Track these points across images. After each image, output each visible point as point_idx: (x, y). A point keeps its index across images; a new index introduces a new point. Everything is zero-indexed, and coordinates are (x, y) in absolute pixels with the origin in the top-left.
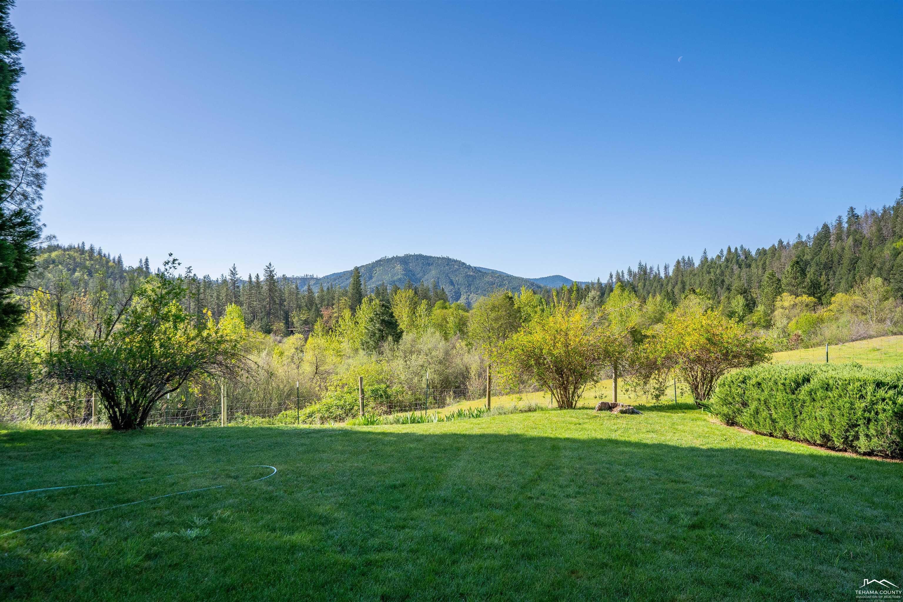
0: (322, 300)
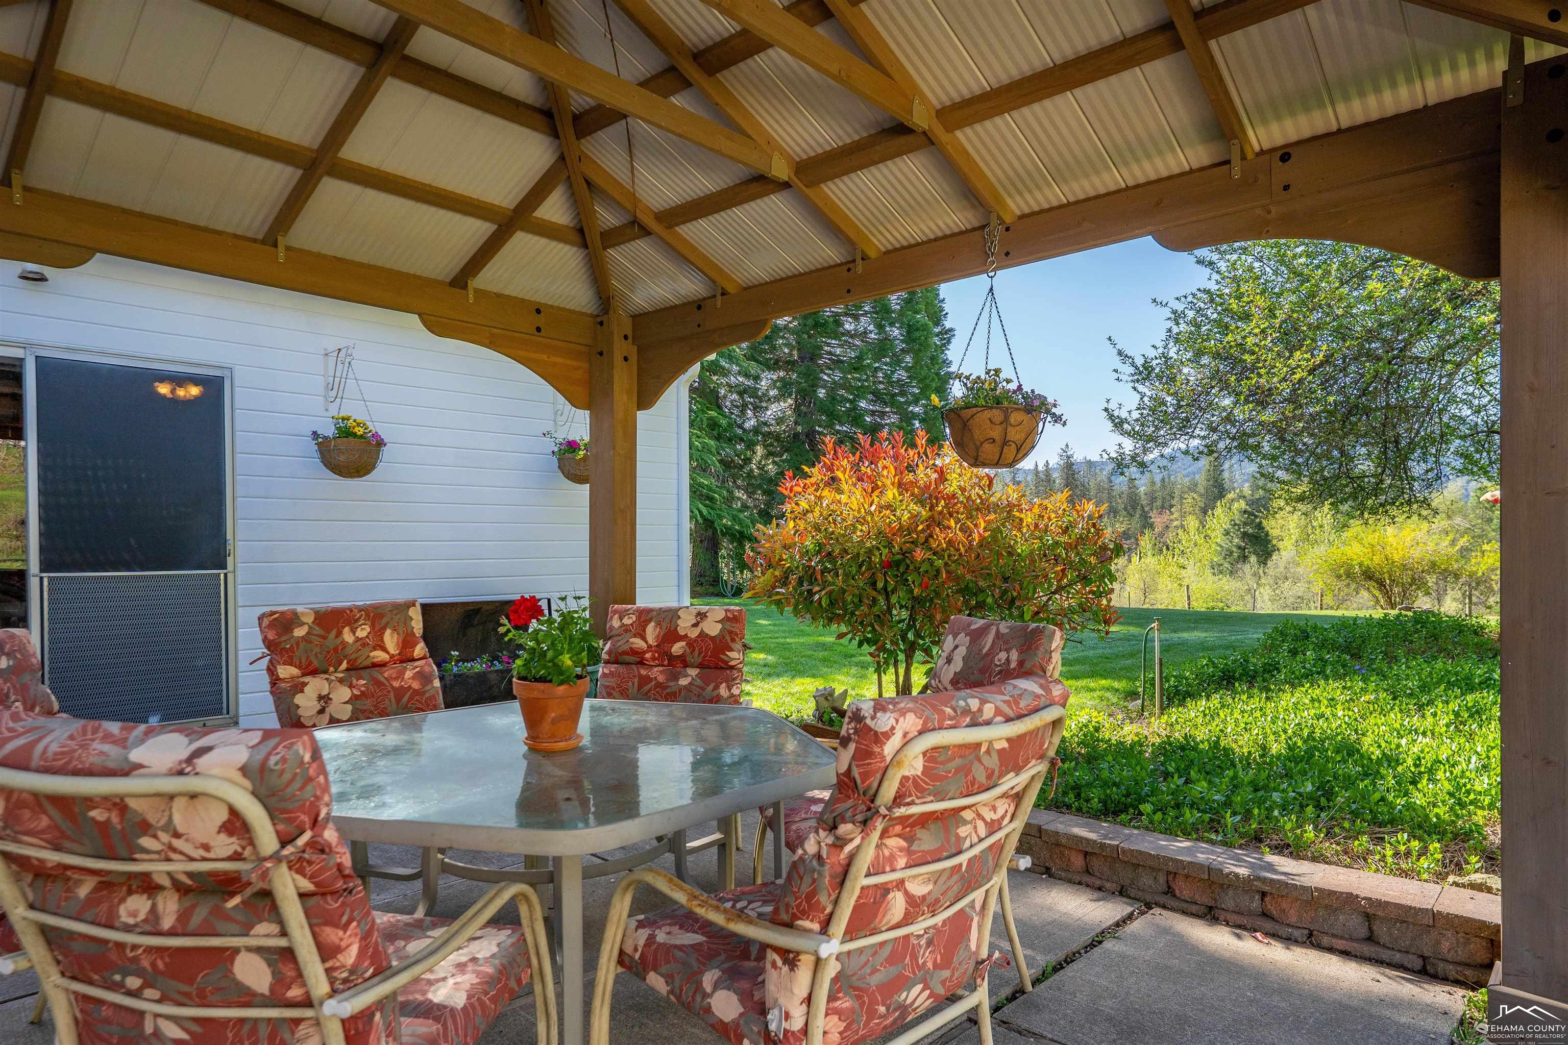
0: (1153, 499)
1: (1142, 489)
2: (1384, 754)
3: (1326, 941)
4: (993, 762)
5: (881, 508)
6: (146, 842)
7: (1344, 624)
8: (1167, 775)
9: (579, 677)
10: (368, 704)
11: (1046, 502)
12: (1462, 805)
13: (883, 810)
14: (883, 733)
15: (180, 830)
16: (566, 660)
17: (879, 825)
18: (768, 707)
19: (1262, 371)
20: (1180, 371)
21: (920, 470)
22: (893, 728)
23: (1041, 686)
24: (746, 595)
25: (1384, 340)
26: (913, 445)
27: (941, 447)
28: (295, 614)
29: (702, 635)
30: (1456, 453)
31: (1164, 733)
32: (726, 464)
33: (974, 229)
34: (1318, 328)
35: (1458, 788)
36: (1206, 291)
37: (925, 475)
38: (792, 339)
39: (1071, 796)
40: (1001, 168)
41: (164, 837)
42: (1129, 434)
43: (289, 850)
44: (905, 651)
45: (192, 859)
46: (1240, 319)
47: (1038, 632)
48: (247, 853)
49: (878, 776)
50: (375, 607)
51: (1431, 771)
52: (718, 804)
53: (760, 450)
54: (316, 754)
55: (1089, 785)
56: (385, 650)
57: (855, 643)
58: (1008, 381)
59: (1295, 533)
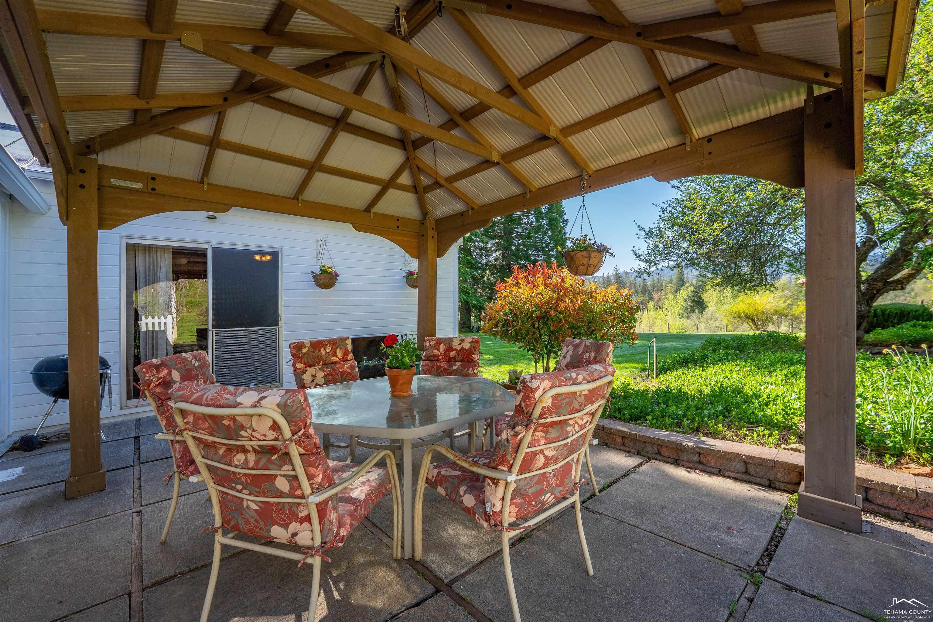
0: (654, 287)
1: (649, 283)
2: (753, 393)
3: (727, 473)
4: (582, 400)
5: (537, 294)
6: (243, 433)
7: (737, 338)
8: (658, 404)
9: (412, 366)
10: (330, 378)
11: (607, 290)
12: (788, 414)
13: (534, 421)
14: (535, 389)
15: (255, 429)
16: (407, 360)
17: (533, 427)
18: (490, 378)
19: (700, 232)
20: (665, 233)
21: (554, 279)
22: (539, 386)
23: (603, 367)
24: (480, 332)
25: (754, 216)
26: (551, 268)
27: (562, 268)
28: (303, 343)
29: (462, 348)
30: (786, 263)
31: (657, 386)
32: (474, 278)
33: (576, 177)
34: (725, 212)
35: (786, 407)
36: (677, 199)
37: (555, 280)
38: (501, 227)
39: (617, 413)
40: (587, 151)
41: (249, 431)
42: (643, 260)
43: (295, 437)
44: (546, 354)
45: (259, 440)
46: (691, 210)
47: (603, 344)
48: (279, 438)
49: (533, 406)
50: (333, 340)
51: (774, 400)
52: (468, 418)
53: (488, 272)
54: (306, 399)
55: (625, 408)
56: (337, 356)
57: (526, 350)
58: (590, 240)
59: (715, 300)
